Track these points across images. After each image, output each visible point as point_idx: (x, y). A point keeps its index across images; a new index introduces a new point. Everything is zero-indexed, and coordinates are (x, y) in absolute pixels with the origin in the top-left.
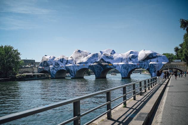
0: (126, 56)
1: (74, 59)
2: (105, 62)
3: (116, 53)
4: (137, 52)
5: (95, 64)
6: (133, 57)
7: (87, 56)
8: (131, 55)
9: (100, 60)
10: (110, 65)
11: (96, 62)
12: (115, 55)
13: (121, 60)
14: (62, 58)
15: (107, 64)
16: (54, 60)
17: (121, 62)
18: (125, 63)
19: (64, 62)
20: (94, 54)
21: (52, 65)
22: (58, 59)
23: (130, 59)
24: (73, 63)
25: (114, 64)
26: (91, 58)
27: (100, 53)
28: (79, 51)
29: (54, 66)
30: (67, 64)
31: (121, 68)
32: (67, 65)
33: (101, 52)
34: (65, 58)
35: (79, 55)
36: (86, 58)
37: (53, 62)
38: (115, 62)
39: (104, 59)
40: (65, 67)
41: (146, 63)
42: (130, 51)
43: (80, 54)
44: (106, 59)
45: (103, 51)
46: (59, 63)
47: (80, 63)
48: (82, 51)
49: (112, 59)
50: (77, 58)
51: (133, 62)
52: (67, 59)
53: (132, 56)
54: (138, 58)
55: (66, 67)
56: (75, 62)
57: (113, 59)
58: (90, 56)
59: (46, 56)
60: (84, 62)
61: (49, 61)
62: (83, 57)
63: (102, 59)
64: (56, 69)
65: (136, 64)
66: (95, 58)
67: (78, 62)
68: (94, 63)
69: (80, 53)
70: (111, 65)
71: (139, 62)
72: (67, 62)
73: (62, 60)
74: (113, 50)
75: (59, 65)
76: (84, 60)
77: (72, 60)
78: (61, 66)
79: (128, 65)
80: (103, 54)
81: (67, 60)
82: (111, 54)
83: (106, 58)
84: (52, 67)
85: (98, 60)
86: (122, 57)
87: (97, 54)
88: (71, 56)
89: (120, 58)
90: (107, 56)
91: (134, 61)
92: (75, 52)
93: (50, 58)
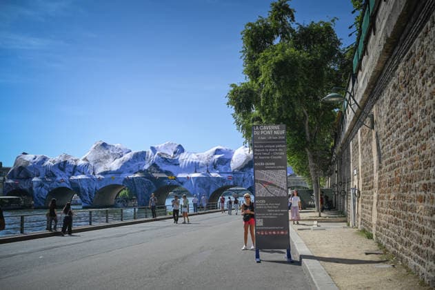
0: (206, 158)
1: (92, 164)
2: (161, 172)
3: (185, 153)
4: (230, 150)
5: (137, 175)
6: (221, 161)
7: (121, 157)
8: (217, 156)
9: (150, 168)
10: (170, 177)
11: (141, 171)
12: (182, 157)
13: (195, 167)
14: (62, 161)
15: (165, 176)
16: (45, 164)
17: (196, 172)
18: (203, 174)
19: (67, 169)
20: (137, 153)
21: (38, 176)
22: (54, 162)
23: (215, 166)
24: (89, 173)
25: (180, 176)
26: (129, 161)
27: (151, 151)
28: (104, 145)
29: (43, 179)
30: (73, 174)
31: (195, 185)
32: (74, 177)
33: (153, 148)
34: (69, 160)
35: (102, 153)
36: (118, 161)
37: (41, 170)
38: (181, 173)
39: (159, 165)
40: (68, 182)
41: (247, 176)
42: (215, 149)
43: (107, 152)
44: (163, 165)
45: (158, 147)
46: (57, 171)
47: (104, 173)
48: (110, 146)
49: (176, 165)
50: (98, 161)
51: (219, 173)
52: (74, 163)
53: (219, 158)
54: (232, 165)
55: (72, 183)
56: (94, 170)
57: (179, 164)
58: (127, 156)
59: (24, 154)
60: (112, 170)
61: (31, 167)
62: (111, 160)
63: (154, 165)
64: (48, 186)
65: (226, 176)
66: (140, 163)
67: (100, 170)
68: (136, 173)
69: (108, 149)
70: (173, 178)
71: (233, 173)
72: (76, 170)
73: (63, 166)
74: (180, 146)
75: (54, 176)
76: (114, 165)
77: (87, 166)
78: (59, 178)
79: (209, 179)
80: (158, 152)
81: (76, 166)
82: (175, 153)
83: (163, 162)
84: (37, 182)
85: (146, 167)
86: (197, 161)
87: (144, 153)
88: (84, 157)
89: (192, 162)
90: (166, 159)
91: (223, 171)
92: (94, 146)
93: (35, 159)
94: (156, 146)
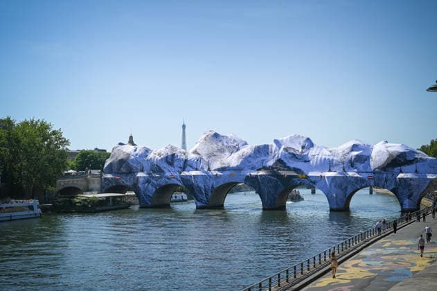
0: (341, 155)
1: (205, 158)
2: (289, 169)
3: (315, 148)
4: (369, 146)
5: (261, 173)
6: (358, 158)
7: (238, 150)
8: (355, 153)
9: (275, 164)
10: (299, 175)
11: (265, 168)
12: (312, 152)
13: (329, 165)
14: (169, 154)
15: (295, 174)
16: (149, 157)
17: (330, 171)
18: (339, 173)
19: (176, 163)
20: (259, 147)
21: (142, 171)
22: (159, 155)
23: (352, 164)
24: (202, 168)
25: (310, 174)
26: (250, 156)
27: (275, 145)
28: (216, 135)
29: (149, 174)
30: (184, 169)
31: (330, 185)
32: (185, 173)
33: (276, 142)
34: (177, 153)
35: (214, 146)
36: (236, 155)
37: (145, 165)
38: (312, 171)
39: (285, 161)
40: (179, 179)
41: (390, 176)
42: (351, 144)
43: (220, 144)
44: (290, 161)
45: (282, 140)
46: (164, 166)
47: (222, 169)
48: (223, 137)
49: (305, 161)
50: (211, 155)
51: (358, 172)
52: (184, 157)
53: (357, 156)
54: (372, 164)
55: (184, 179)
56: (209, 164)
57: (309, 161)
58: (246, 150)
59: (121, 144)
60: (231, 166)
61: (132, 160)
62: (227, 153)
63: (280, 161)
64: (155, 182)
65: (365, 176)
66: (262, 158)
67: (216, 165)
68: (260, 170)
69: (220, 141)
70: (304, 176)
71: (374, 172)
72: (186, 164)
73: (171, 159)
74: (308, 139)
75: (163, 171)
76: (233, 160)
77: (199, 160)
78: (168, 174)
79: (346, 178)
80: (283, 147)
81: (186, 161)
82: (303, 147)
83: (290, 158)
84: (144, 177)
85: (271, 163)
86: (331, 158)
87: (266, 147)
88: (194, 149)
89: (325, 159)
90: (294, 155)
91: (362, 169)
92: (204, 136)
93: (135, 150)
94: (280, 139)
